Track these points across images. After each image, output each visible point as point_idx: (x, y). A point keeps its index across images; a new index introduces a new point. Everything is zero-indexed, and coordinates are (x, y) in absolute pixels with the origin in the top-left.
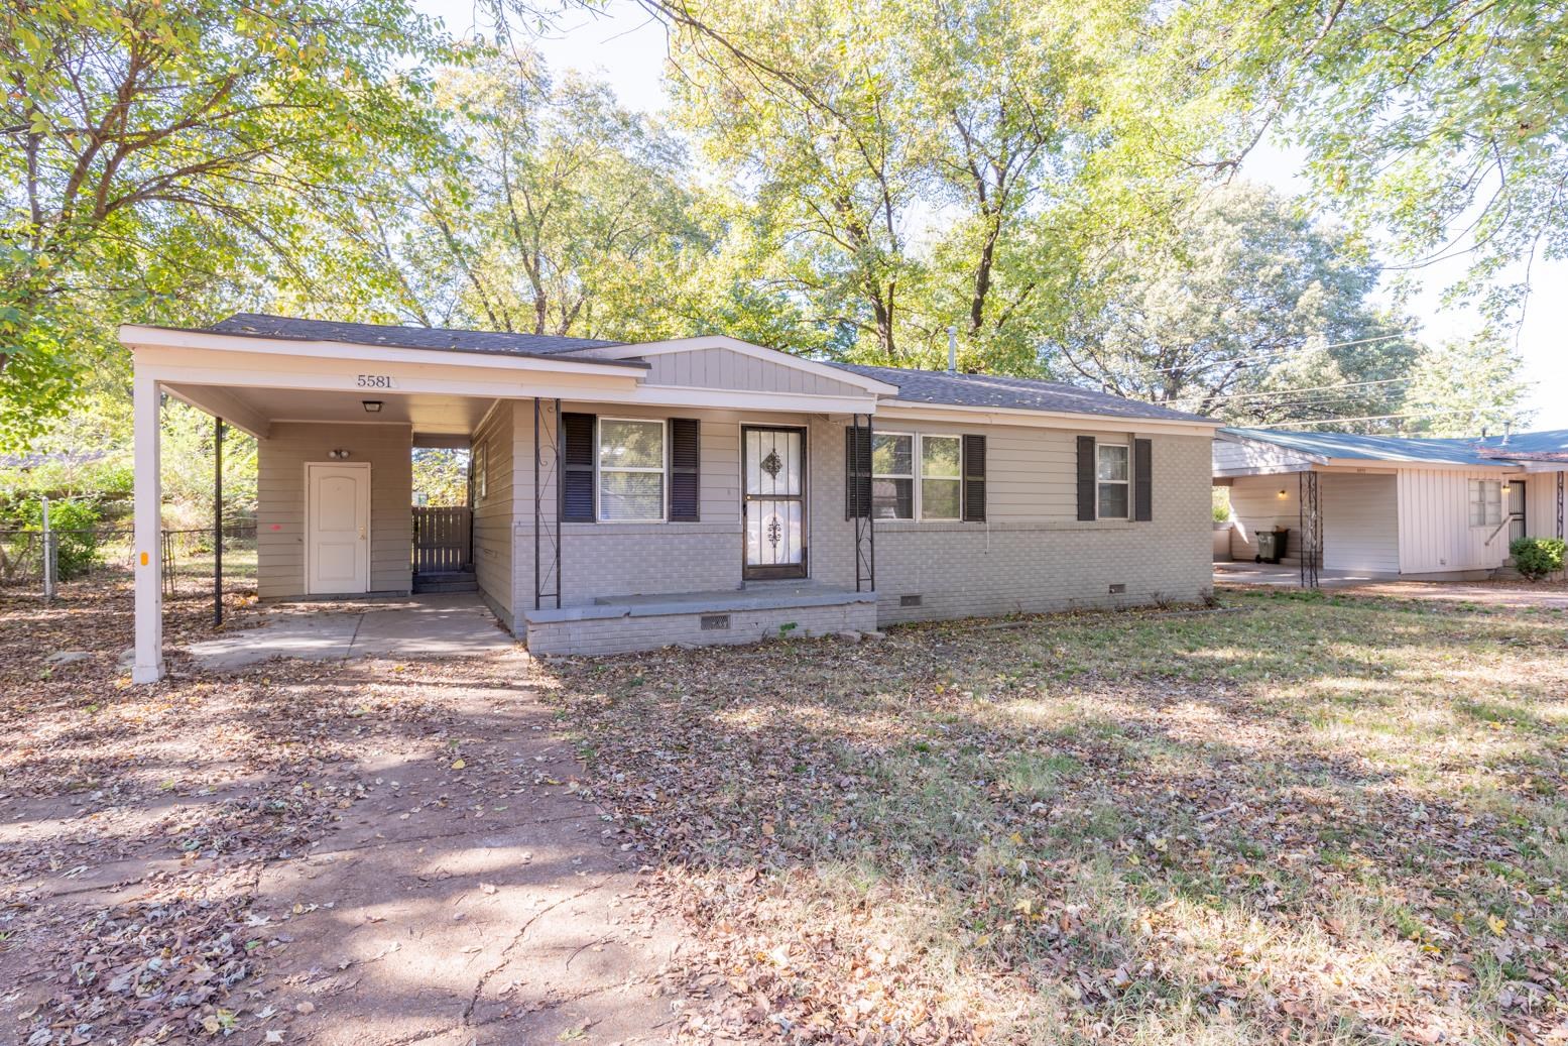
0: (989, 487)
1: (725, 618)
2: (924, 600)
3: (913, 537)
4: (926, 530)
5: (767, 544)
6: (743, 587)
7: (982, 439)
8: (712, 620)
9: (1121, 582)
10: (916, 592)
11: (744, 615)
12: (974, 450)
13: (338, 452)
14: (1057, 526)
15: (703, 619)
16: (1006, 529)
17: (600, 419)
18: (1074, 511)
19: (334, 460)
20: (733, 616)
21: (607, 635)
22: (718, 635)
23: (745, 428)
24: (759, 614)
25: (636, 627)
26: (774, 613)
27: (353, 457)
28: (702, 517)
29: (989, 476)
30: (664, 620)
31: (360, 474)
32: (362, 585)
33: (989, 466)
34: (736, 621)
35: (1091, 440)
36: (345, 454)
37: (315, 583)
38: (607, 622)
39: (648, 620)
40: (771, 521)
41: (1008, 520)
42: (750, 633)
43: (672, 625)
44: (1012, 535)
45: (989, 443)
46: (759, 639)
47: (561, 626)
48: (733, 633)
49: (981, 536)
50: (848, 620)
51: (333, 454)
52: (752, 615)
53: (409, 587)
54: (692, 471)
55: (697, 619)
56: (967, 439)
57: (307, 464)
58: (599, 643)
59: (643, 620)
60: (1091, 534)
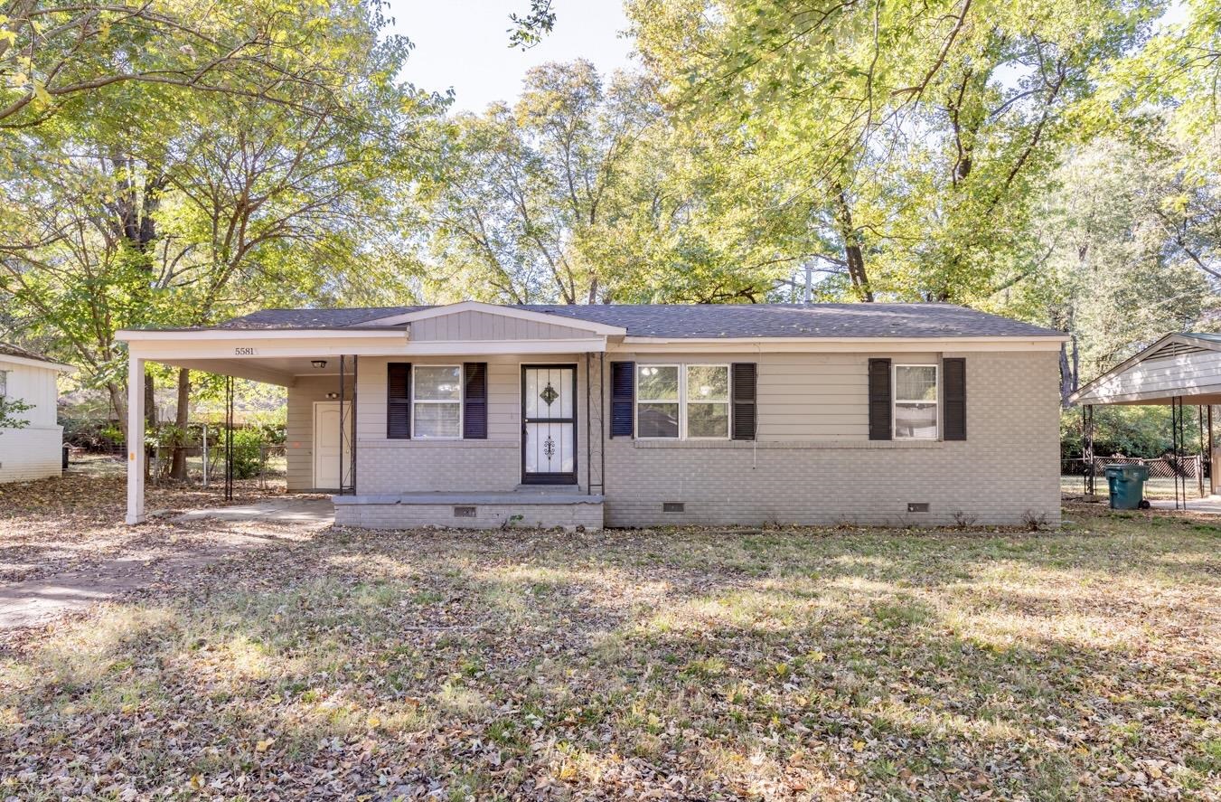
0: (760, 410)
1: (473, 509)
2: (686, 507)
3: (675, 453)
4: (688, 447)
5: (543, 458)
6: (517, 489)
7: (752, 368)
8: (462, 510)
9: (924, 501)
10: (679, 500)
11: (487, 507)
12: (744, 377)
14: (837, 445)
15: (456, 509)
16: (776, 447)
17: (413, 366)
18: (866, 430)
20: (479, 509)
21: (385, 516)
22: (466, 521)
23: (524, 367)
24: (499, 508)
25: (406, 511)
26: (512, 507)
28: (490, 435)
29: (760, 400)
30: (426, 507)
33: (760, 389)
34: (482, 512)
35: (887, 362)
37: (319, 481)
38: (386, 507)
39: (414, 507)
40: (546, 438)
41: (782, 439)
42: (491, 521)
43: (432, 512)
44: (785, 453)
45: (759, 370)
46: (499, 526)
47: (355, 507)
48: (479, 521)
49: (749, 454)
50: (576, 517)
52: (494, 508)
54: (480, 401)
55: (451, 510)
56: (736, 367)
58: (380, 521)
59: (411, 507)
60: (882, 453)
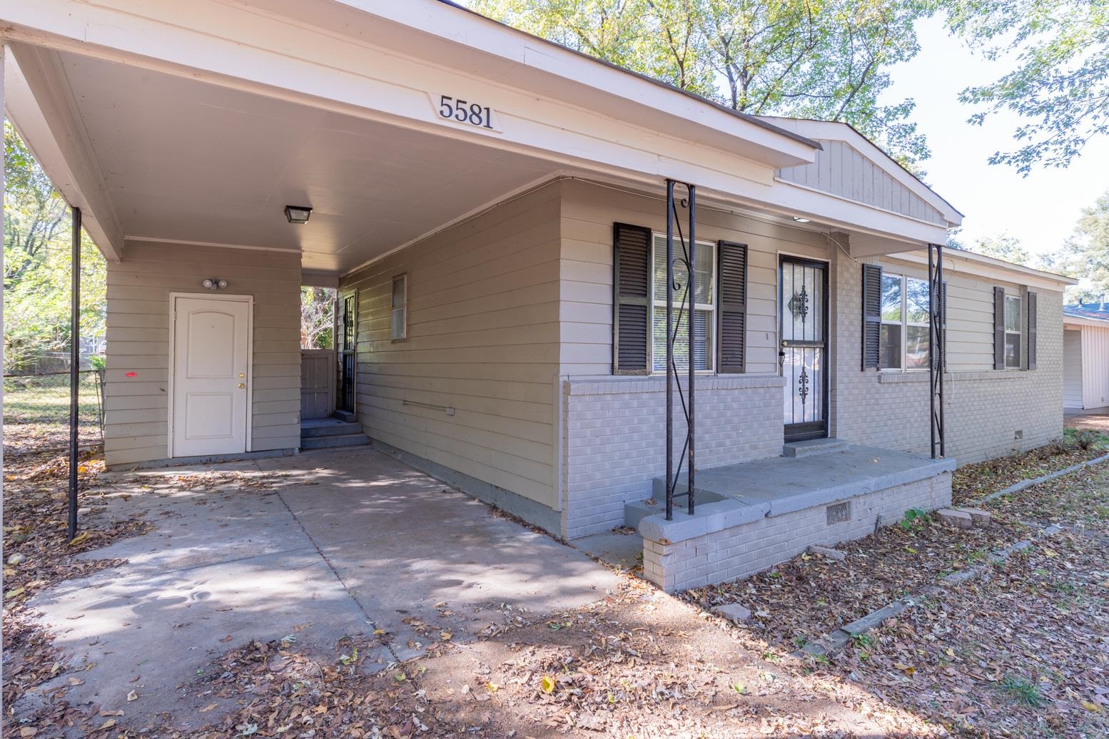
0: (947, 336)
1: (844, 506)
5: (798, 401)
6: (788, 453)
7: (944, 287)
11: (861, 500)
13: (216, 283)
17: (654, 235)
19: (208, 291)
20: (854, 501)
21: (744, 548)
22: (842, 530)
23: (782, 260)
24: (872, 497)
26: (884, 494)
27: (233, 288)
28: (748, 367)
29: (947, 324)
30: (796, 516)
31: (240, 309)
32: (239, 442)
33: (947, 313)
34: (856, 510)
36: (223, 284)
37: (181, 446)
38: (745, 529)
40: (800, 372)
42: (866, 522)
43: (803, 523)
45: (947, 290)
46: (872, 528)
48: (853, 525)
50: (934, 495)
51: (208, 284)
52: (868, 498)
53: (297, 443)
54: (739, 308)
55: (824, 511)
57: (173, 295)
58: (736, 560)
